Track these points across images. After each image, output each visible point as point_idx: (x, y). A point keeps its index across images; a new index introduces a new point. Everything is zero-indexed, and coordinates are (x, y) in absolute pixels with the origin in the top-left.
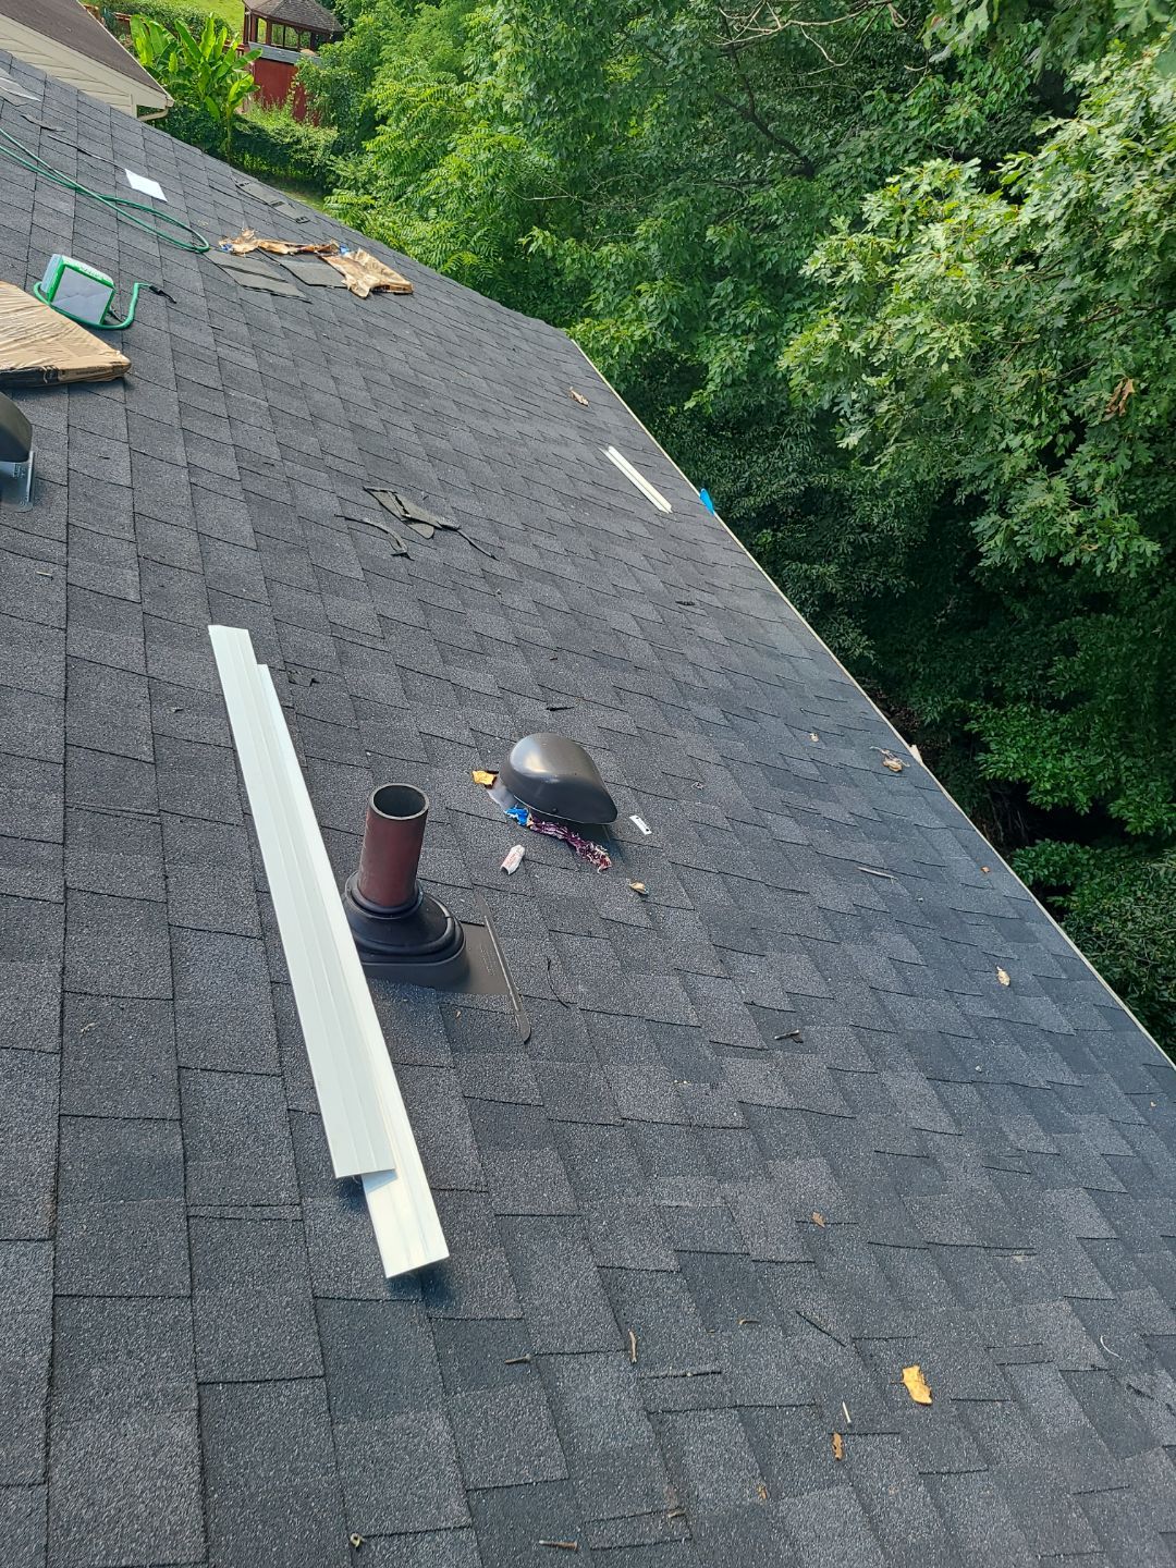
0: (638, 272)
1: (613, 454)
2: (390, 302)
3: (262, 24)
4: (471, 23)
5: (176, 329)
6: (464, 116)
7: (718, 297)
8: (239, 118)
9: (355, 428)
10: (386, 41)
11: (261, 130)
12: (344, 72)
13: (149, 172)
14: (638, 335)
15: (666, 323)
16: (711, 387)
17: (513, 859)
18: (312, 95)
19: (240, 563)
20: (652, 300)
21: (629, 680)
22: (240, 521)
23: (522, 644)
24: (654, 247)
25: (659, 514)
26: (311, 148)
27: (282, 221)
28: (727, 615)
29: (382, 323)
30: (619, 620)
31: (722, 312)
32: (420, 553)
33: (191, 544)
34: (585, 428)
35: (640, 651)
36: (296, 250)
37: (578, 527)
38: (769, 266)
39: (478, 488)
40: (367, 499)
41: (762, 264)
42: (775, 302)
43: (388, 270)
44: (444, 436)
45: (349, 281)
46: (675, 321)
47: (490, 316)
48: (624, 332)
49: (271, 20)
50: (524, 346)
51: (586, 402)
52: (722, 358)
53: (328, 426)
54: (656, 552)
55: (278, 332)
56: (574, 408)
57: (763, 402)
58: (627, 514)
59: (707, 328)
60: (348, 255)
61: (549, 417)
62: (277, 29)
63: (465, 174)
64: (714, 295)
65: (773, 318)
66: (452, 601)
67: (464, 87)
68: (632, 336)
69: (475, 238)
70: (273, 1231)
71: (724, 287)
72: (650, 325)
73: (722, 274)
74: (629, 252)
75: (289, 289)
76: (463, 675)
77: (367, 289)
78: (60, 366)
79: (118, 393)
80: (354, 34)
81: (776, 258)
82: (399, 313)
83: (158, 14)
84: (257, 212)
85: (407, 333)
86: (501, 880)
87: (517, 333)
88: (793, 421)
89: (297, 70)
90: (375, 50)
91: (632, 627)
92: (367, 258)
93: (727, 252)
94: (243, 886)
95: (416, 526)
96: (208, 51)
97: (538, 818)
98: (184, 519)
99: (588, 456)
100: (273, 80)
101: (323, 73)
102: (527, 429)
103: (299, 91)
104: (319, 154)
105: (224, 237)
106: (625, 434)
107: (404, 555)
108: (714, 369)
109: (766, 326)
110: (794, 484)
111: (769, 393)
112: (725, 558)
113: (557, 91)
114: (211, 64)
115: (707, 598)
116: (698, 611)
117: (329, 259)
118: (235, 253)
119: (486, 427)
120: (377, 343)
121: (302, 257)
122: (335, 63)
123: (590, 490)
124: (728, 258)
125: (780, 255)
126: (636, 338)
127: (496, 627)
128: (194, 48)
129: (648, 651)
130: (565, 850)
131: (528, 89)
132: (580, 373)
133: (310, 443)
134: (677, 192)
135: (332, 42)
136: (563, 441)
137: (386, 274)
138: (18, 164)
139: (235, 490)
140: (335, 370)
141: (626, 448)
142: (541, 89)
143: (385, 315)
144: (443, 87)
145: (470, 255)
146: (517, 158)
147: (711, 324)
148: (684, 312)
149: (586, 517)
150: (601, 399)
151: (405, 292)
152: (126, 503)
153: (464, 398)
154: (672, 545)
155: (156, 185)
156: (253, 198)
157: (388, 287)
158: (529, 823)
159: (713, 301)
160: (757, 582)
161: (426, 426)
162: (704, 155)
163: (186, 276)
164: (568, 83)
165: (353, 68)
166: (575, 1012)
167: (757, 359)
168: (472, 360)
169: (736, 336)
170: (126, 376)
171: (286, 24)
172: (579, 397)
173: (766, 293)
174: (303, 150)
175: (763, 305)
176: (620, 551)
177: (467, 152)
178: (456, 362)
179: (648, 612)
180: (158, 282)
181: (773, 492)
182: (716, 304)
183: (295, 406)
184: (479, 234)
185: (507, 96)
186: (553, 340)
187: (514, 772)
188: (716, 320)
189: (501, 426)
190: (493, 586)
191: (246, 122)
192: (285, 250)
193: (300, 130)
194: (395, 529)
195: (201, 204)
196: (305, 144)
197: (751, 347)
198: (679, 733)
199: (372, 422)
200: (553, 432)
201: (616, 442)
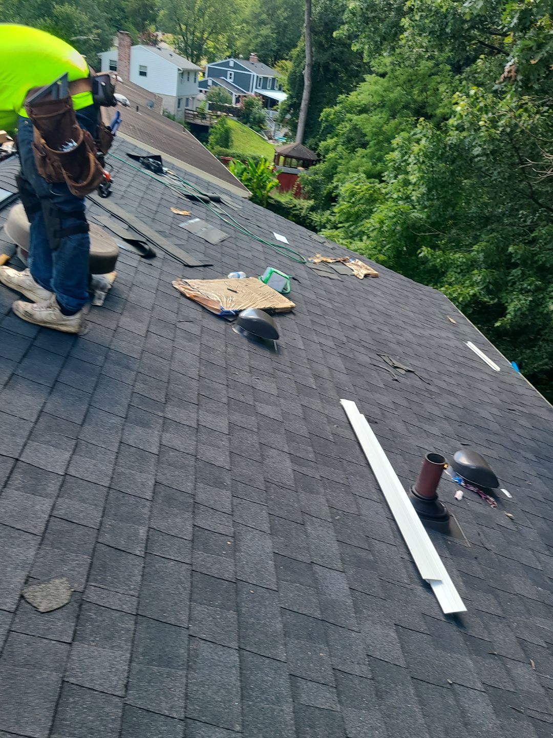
0: (472, 265)
1: (470, 345)
2: (371, 281)
3: (282, 158)
4: (387, 159)
5: (303, 293)
6: (381, 197)
7: (512, 276)
8: (270, 198)
9: (369, 331)
10: (340, 164)
11: (279, 202)
12: (319, 177)
13: (281, 233)
14: (472, 292)
15: (487, 288)
16: (509, 316)
17: (459, 494)
18: (304, 187)
19: (343, 378)
20: (480, 278)
21: (492, 438)
22: (340, 363)
23: (447, 418)
24: (481, 255)
25: (495, 372)
26: (301, 209)
27: (327, 249)
28: (531, 416)
29: (370, 289)
30: (484, 413)
31: (514, 283)
32: (402, 380)
33: (326, 371)
34: (456, 333)
35: (495, 427)
36: (334, 261)
37: (460, 374)
38: (541, 262)
39: (418, 356)
40: (378, 358)
41: (536, 262)
42: (542, 278)
43: (369, 268)
44: (401, 335)
45: (355, 273)
46: (491, 287)
47: (409, 285)
48: (465, 291)
49: (286, 156)
50: (425, 298)
51: (454, 322)
52: (515, 304)
53: (359, 330)
54: (495, 387)
55: (336, 294)
56: (450, 325)
57: (530, 324)
58: (480, 370)
59: (507, 290)
60: (353, 262)
61: (441, 328)
62: (289, 160)
63: (382, 222)
64: (511, 275)
65: (542, 286)
66: (417, 399)
67: (383, 185)
68: (468, 293)
69: (385, 249)
70: (405, 590)
71: (516, 272)
72: (478, 288)
73: (515, 265)
74: (468, 256)
75: (334, 276)
76: (426, 427)
77: (363, 276)
78: (277, 307)
79: (292, 316)
80: (325, 161)
81: (544, 259)
82: (375, 285)
83: (238, 157)
84: (317, 246)
85: (379, 293)
86: (455, 502)
87: (421, 292)
88: (546, 333)
89: (298, 177)
90: (335, 167)
91: (490, 417)
92: (360, 263)
93: (519, 257)
94: (371, 485)
95: (398, 370)
96: (260, 171)
97: (466, 482)
98: (323, 362)
99: (460, 346)
100: (286, 181)
101: (310, 178)
102: (432, 333)
103: (299, 185)
104: (304, 211)
105: (310, 257)
106: (474, 336)
107: (396, 380)
108: (511, 309)
109: (538, 289)
110: (546, 364)
111: (532, 319)
112: (527, 392)
113: (437, 190)
114: (260, 176)
115: (521, 409)
116: (517, 413)
117: (347, 264)
118: (315, 263)
119: (417, 332)
120: (371, 298)
121: (337, 263)
122: (316, 174)
123: (462, 359)
124: (519, 259)
125: (546, 258)
126: (471, 294)
127: (436, 411)
128: (254, 170)
129: (498, 427)
130: (477, 496)
131: (424, 189)
132: (450, 310)
133: (355, 336)
134: (493, 230)
135: (315, 165)
136: (448, 339)
137: (368, 269)
138: (242, 233)
139: (335, 352)
140: (358, 308)
141: (475, 342)
142: (430, 190)
143: (371, 286)
144: (372, 185)
145: (382, 256)
146: (407, 214)
147: (509, 288)
148: (496, 283)
149: (463, 370)
150: (461, 321)
151: (376, 276)
152: (304, 355)
153: (406, 320)
154: (502, 385)
155: (284, 238)
156: (315, 240)
157: (369, 274)
158: (463, 484)
159: (510, 278)
160: (543, 404)
161: (394, 331)
162: (500, 210)
163: (302, 272)
164: (443, 187)
165: (324, 175)
166: (492, 553)
167: (533, 304)
168: (406, 304)
169: (522, 294)
170: (293, 311)
171: (292, 157)
172: (452, 320)
173: (538, 275)
174: (297, 210)
175: (537, 281)
176: (480, 386)
177: (382, 212)
178: (400, 305)
179: (495, 411)
180: (294, 276)
181: (535, 368)
182: (512, 279)
183: (347, 322)
184: (387, 247)
185: (413, 192)
186: (437, 295)
187: (457, 463)
188: (511, 286)
189: (422, 332)
190: (431, 395)
191: (273, 199)
192: (331, 261)
193: (296, 201)
194: (391, 370)
195: (300, 245)
196: (299, 207)
197: (530, 299)
198: (516, 461)
199: (374, 328)
200: (443, 334)
201: (470, 339)
